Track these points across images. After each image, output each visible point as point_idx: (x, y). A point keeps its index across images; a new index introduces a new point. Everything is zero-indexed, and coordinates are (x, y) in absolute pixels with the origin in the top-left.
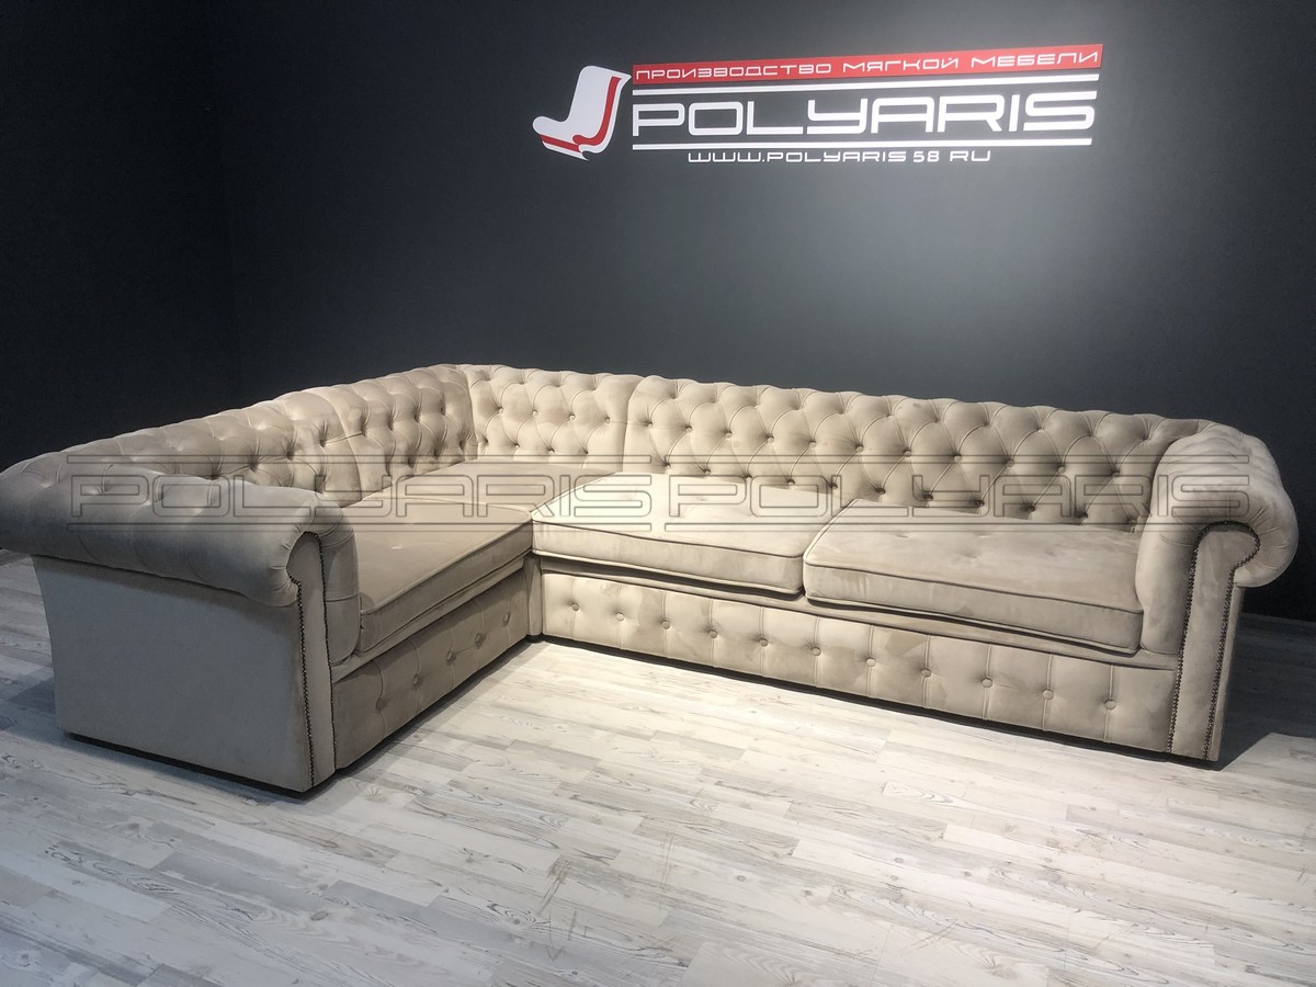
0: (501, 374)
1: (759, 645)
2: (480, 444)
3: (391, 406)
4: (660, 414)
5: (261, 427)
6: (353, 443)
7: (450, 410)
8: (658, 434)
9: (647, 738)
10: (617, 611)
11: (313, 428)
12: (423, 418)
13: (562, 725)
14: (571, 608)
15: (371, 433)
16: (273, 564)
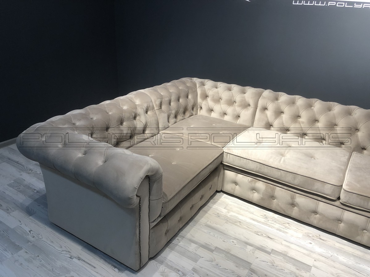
0: (209, 83)
1: (313, 214)
2: (199, 109)
3: (171, 97)
4: (271, 107)
5: (125, 108)
6: (157, 112)
7: (190, 97)
8: (269, 113)
9: (269, 253)
10: (254, 189)
11: (144, 107)
12: (181, 100)
13: (234, 241)
14: (234, 184)
15: (164, 107)
16: (130, 196)
